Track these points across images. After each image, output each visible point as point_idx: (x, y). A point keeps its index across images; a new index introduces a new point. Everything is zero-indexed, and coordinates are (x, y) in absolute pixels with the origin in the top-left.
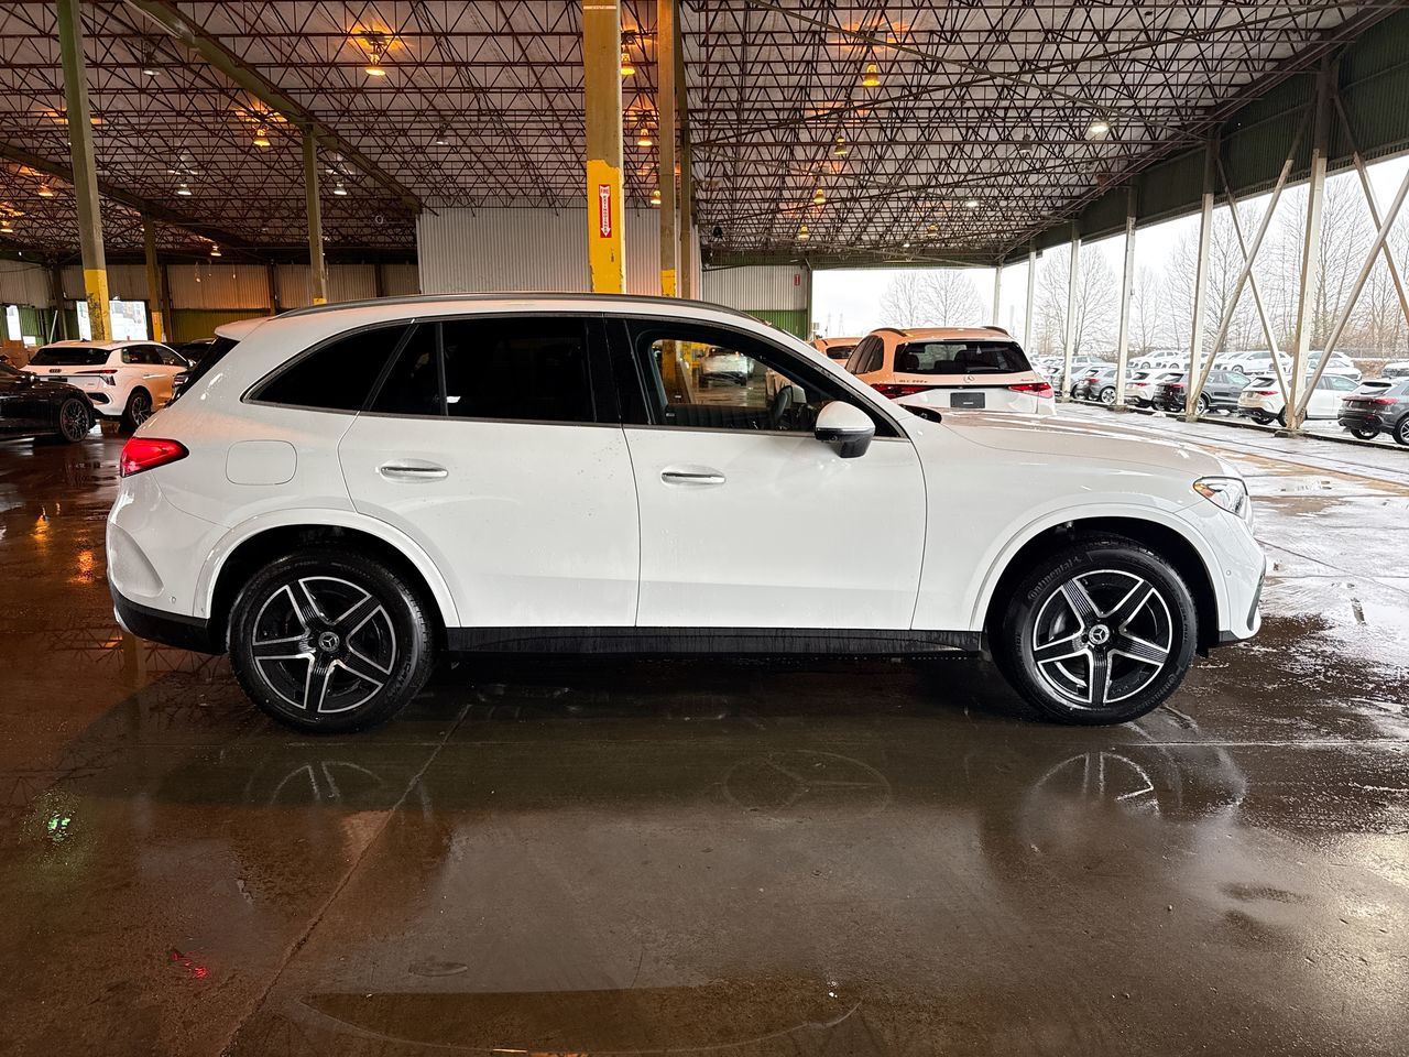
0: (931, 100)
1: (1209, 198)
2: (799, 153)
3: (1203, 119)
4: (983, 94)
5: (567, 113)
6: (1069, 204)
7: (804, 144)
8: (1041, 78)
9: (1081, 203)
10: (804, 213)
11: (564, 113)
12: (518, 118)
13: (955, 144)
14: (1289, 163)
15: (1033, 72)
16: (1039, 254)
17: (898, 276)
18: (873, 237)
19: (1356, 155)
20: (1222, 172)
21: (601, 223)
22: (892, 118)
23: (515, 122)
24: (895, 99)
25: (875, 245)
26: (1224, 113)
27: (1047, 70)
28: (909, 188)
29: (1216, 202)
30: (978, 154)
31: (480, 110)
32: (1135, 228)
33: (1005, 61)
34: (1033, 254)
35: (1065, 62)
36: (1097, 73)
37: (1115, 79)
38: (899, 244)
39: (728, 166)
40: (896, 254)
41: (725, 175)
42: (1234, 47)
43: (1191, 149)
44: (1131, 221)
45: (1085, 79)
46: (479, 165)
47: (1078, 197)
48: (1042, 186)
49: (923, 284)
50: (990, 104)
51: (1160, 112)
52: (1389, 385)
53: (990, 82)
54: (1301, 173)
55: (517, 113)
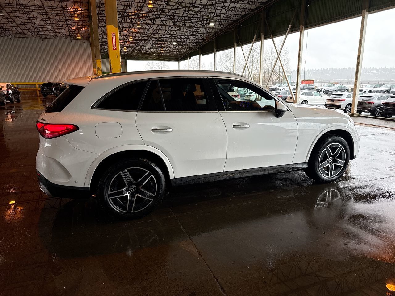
0: (165, 12)
1: (235, 45)
2: (126, 25)
3: (234, 23)
4: (180, 12)
5: (48, 7)
6: (198, 44)
7: (127, 23)
8: (195, 9)
9: (202, 44)
10: (125, 43)
11: (47, 7)
12: (30, 8)
13: (170, 26)
14: (255, 36)
15: (193, 7)
16: (190, 58)
17: (148, 63)
18: (145, 51)
19: (271, 35)
20: (238, 37)
21: (113, 45)
22: (153, 17)
23: (29, 9)
24: (155, 12)
25: (145, 53)
26: (239, 22)
27: (198, 7)
28: (156, 38)
29: (237, 46)
30: (176, 29)
31: (17, 4)
32: (216, 52)
33: (186, 3)
34: (189, 58)
35: (202, 5)
36: (209, 9)
37: (213, 11)
38: (152, 54)
39: (102, 28)
40: (151, 57)
41: (101, 31)
42: (242, 5)
43: (230, 31)
44: (215, 50)
45: (206, 10)
46: (14, 23)
47: (200, 43)
48: (192, 39)
49: (155, 65)
50: (181, 15)
51: (223, 21)
52: (280, 92)
53: (182, 9)
54: (258, 39)
55: (30, 6)
